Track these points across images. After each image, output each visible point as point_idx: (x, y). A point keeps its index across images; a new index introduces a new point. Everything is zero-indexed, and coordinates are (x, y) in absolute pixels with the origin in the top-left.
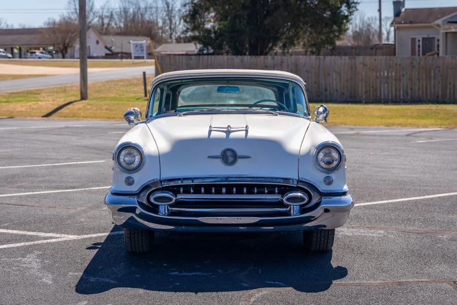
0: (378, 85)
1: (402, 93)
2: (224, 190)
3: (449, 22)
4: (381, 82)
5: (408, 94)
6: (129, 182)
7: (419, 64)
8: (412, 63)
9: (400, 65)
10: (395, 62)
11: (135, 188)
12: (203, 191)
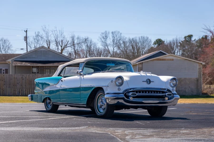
0: (5, 88)
1: (17, 92)
2: (147, 92)
3: (15, 61)
4: (6, 87)
5: (20, 93)
6: (119, 89)
7: (26, 78)
8: (22, 77)
9: (16, 78)
10: (14, 77)
11: (121, 91)
12: (141, 92)
